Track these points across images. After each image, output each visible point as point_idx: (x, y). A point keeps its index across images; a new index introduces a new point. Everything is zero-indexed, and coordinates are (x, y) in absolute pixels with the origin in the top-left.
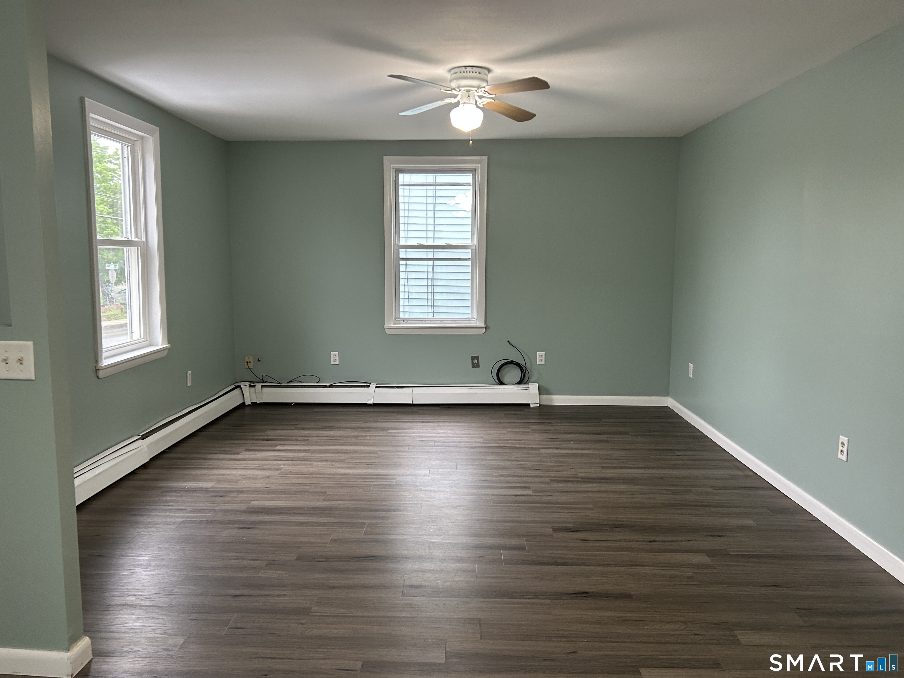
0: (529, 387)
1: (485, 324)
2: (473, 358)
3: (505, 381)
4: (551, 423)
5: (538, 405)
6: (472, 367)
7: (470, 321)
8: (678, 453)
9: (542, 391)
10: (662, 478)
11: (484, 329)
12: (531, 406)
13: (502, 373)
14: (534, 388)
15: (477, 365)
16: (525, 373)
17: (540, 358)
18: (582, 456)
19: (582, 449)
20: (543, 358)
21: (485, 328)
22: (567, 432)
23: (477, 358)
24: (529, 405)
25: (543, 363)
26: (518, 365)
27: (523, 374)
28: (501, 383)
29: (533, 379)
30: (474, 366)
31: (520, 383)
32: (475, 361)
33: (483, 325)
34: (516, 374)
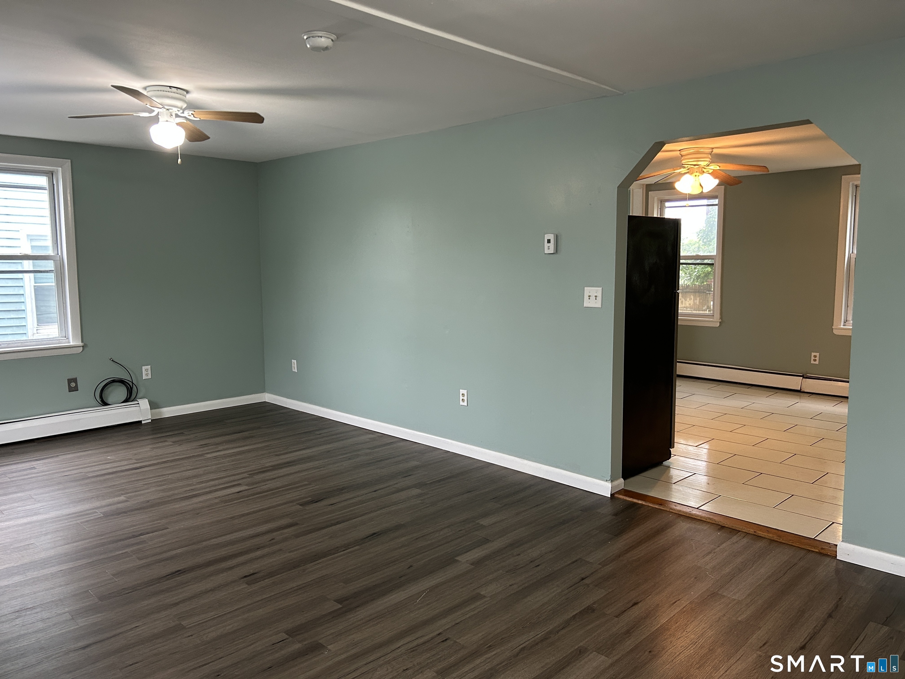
0: (139, 404)
1: (82, 342)
2: (70, 381)
3: (109, 401)
4: (182, 433)
5: (150, 421)
6: (69, 391)
7: (61, 341)
8: (317, 433)
9: (153, 405)
10: (329, 451)
11: (82, 348)
12: (143, 422)
13: (106, 392)
14: (144, 404)
15: (76, 389)
16: (132, 389)
17: (146, 372)
18: (249, 451)
19: (239, 447)
20: (149, 372)
21: (83, 346)
22: (207, 437)
23: (75, 380)
24: (141, 422)
25: (150, 377)
26: (122, 382)
27: (130, 391)
28: (105, 404)
29: (140, 395)
30: (71, 390)
31: (126, 401)
32: (73, 385)
33: (80, 343)
34: (121, 392)
